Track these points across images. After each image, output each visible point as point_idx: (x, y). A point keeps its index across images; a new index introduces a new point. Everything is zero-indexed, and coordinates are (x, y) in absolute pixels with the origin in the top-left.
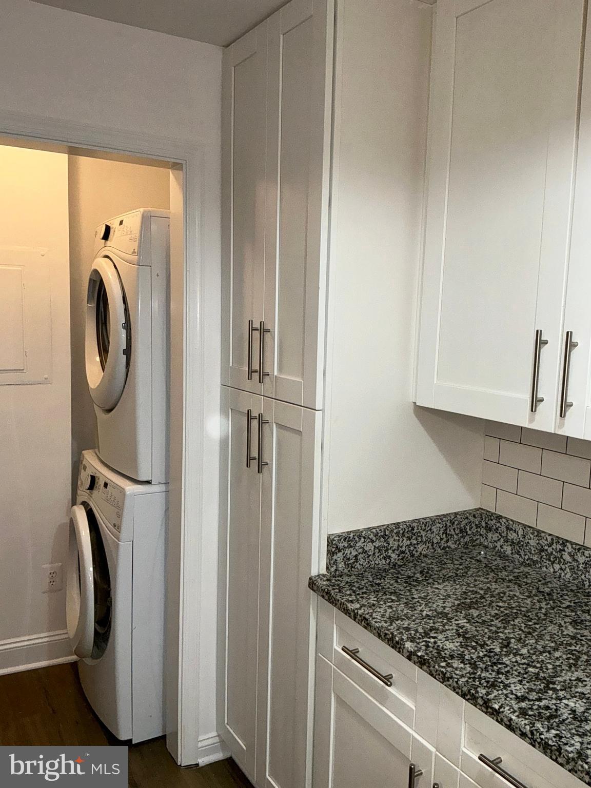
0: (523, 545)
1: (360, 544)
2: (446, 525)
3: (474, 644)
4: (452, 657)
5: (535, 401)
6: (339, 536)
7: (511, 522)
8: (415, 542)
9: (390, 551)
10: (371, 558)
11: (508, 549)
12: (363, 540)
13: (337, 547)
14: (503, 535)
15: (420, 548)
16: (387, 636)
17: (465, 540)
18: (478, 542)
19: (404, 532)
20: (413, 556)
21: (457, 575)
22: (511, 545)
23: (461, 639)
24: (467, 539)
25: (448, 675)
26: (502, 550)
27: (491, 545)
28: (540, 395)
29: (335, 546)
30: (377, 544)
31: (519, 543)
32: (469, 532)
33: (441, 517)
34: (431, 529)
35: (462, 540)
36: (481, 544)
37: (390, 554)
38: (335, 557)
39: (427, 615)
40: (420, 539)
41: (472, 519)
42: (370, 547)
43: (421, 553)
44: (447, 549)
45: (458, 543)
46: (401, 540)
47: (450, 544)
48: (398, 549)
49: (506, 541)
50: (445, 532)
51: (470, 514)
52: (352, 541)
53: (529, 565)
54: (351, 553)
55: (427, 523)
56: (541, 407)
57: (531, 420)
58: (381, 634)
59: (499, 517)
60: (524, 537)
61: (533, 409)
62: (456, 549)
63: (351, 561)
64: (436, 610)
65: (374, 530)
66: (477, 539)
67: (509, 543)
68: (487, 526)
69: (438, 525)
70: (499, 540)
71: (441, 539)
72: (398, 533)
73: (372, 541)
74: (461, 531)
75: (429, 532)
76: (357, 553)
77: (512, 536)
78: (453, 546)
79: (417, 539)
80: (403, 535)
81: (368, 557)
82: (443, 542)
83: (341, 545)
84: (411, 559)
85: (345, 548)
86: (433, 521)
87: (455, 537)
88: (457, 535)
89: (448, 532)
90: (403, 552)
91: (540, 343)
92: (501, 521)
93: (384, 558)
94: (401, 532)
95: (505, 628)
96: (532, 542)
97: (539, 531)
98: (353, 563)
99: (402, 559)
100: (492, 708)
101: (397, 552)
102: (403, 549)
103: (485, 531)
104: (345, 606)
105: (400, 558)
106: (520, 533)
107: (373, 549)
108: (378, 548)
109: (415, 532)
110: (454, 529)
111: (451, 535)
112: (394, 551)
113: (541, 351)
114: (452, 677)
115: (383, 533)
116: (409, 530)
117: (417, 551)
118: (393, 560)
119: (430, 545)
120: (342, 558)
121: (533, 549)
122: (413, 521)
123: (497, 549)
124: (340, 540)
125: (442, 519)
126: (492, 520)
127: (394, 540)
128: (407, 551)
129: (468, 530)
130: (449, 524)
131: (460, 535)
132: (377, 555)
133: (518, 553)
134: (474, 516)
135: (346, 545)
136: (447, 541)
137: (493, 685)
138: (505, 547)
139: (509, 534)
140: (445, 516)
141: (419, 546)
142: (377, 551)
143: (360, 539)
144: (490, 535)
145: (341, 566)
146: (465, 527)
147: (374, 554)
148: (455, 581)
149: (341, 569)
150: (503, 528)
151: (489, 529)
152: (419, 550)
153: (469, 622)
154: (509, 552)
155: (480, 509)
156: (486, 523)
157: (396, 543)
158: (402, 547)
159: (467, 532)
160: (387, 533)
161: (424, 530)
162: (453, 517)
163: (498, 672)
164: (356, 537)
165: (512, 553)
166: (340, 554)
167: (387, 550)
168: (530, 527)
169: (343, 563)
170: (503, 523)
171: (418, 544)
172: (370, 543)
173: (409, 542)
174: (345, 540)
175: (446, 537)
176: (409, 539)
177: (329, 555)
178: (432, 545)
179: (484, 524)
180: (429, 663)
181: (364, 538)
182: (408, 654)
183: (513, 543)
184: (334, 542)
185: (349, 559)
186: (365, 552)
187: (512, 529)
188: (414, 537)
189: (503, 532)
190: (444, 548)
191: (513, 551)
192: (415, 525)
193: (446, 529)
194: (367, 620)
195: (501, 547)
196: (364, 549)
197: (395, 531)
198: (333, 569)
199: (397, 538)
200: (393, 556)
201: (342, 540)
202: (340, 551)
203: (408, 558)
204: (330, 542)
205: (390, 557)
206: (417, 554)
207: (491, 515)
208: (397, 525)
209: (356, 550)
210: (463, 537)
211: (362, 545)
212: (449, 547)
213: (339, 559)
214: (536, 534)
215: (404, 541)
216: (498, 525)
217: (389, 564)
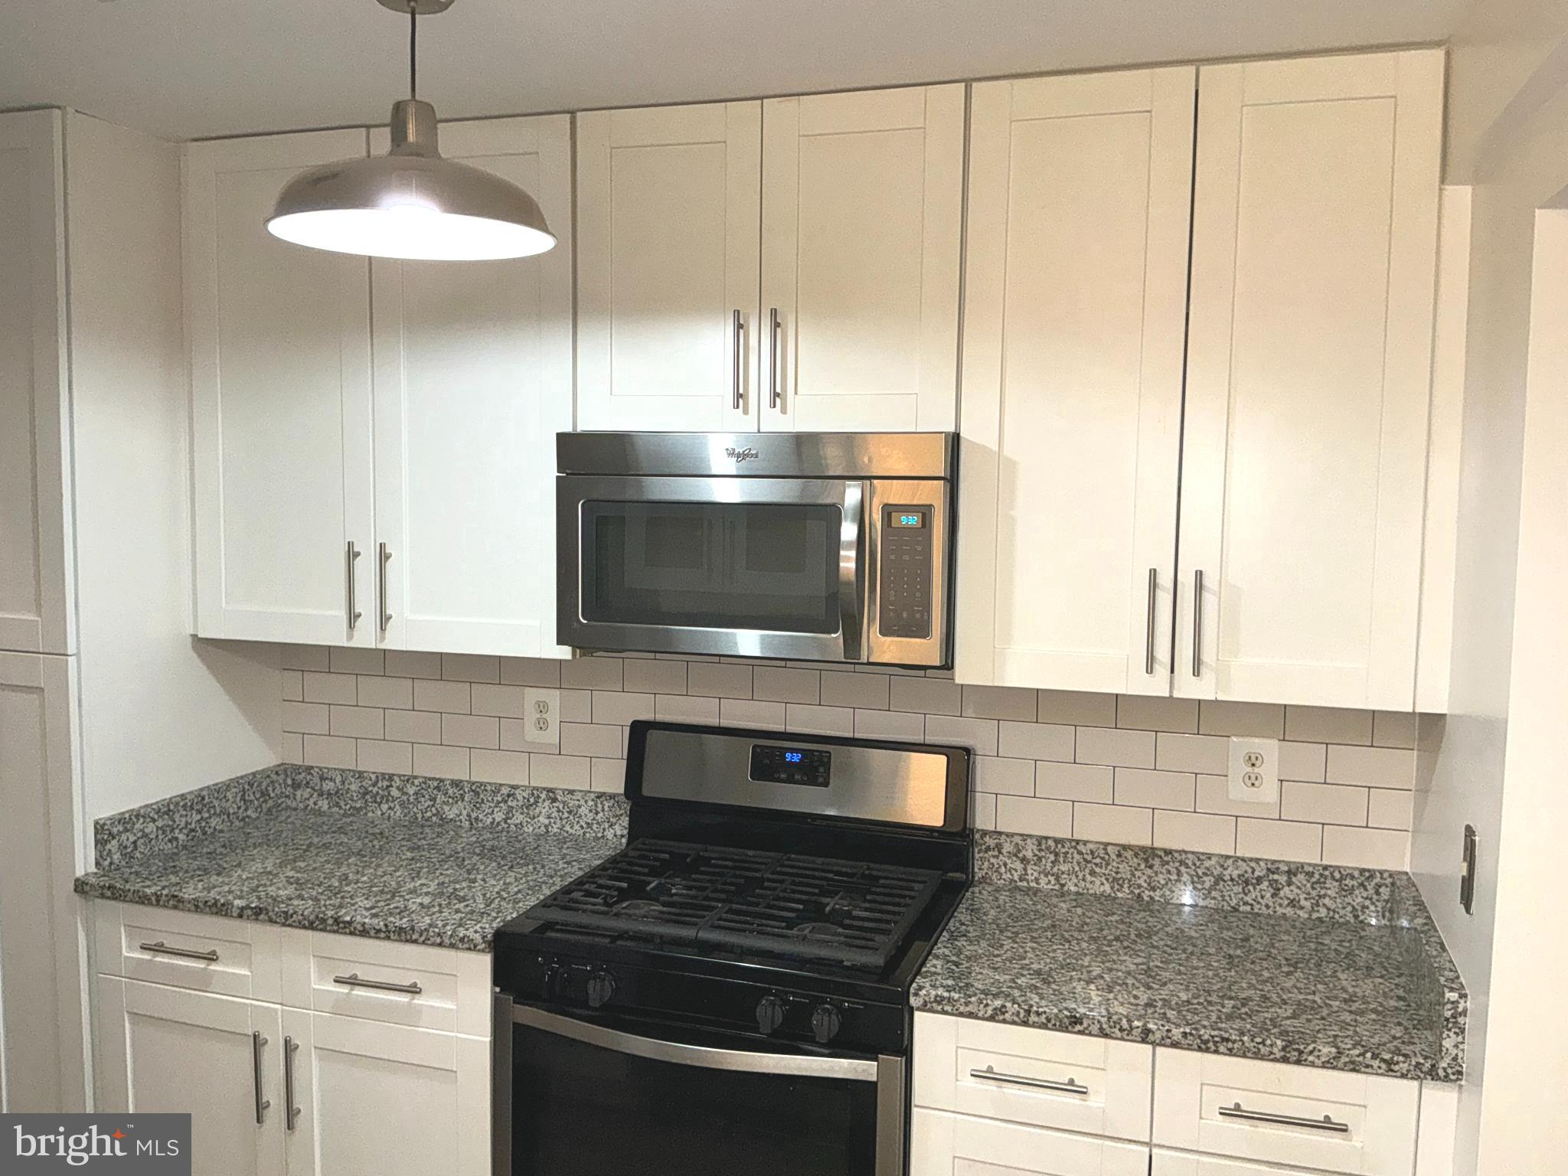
0: (342, 794)
1: (138, 826)
2: (244, 789)
3: (310, 886)
4: (291, 899)
5: (353, 617)
6: (111, 819)
7: (325, 770)
8: (206, 815)
9: (177, 831)
10: (153, 842)
11: (324, 805)
12: (142, 820)
13: (110, 833)
14: (316, 788)
15: (213, 822)
16: (209, 904)
17: (268, 805)
18: (284, 805)
19: (192, 804)
20: (205, 833)
21: (269, 840)
22: (327, 798)
23: (295, 886)
24: (270, 803)
25: (291, 912)
26: (317, 807)
27: (301, 806)
28: (357, 610)
29: (107, 832)
30: (160, 823)
31: (337, 792)
32: (272, 795)
33: (237, 780)
34: (225, 797)
35: (264, 805)
36: (288, 808)
37: (176, 835)
38: (108, 846)
39: (247, 878)
40: (212, 811)
41: (274, 777)
42: (151, 828)
43: (215, 829)
44: (247, 820)
45: (259, 810)
46: (189, 814)
47: (249, 813)
48: (186, 827)
49: (321, 794)
50: (243, 799)
51: (272, 771)
52: (128, 823)
53: (352, 815)
54: (128, 839)
55: (219, 790)
56: (359, 622)
57: (350, 637)
58: (200, 904)
59: (309, 769)
60: (343, 783)
61: (351, 626)
62: (258, 818)
63: (129, 850)
64: (256, 872)
65: (154, 807)
66: (283, 802)
67: (325, 796)
68: (293, 784)
69: (234, 790)
70: (311, 796)
71: (239, 808)
72: (184, 806)
73: (154, 820)
74: (263, 794)
75: (224, 800)
76: (135, 838)
77: (328, 786)
78: (254, 816)
79: (208, 811)
80: (192, 808)
81: (150, 842)
82: (241, 811)
83: (115, 830)
84: (204, 837)
85: (120, 833)
86: (228, 785)
87: (256, 802)
88: (257, 799)
89: (247, 798)
90: (193, 830)
91: (352, 555)
92: (312, 771)
93: (170, 841)
94: (189, 804)
95: (339, 868)
96: (353, 787)
97: (361, 773)
98: (132, 851)
99: (192, 839)
100: (344, 922)
101: (185, 831)
102: (193, 826)
103: (292, 790)
104: (141, 894)
105: (190, 837)
106: (338, 779)
107: (155, 830)
108: (161, 828)
109: (205, 802)
110: (254, 793)
111: (251, 801)
112: (181, 830)
113: (355, 562)
114: (295, 913)
115: (167, 809)
116: (199, 801)
117: (210, 827)
118: (181, 842)
119: (226, 816)
120: (117, 846)
121: (355, 794)
122: (202, 790)
123: (309, 808)
124: (114, 823)
125: (238, 782)
126: (300, 773)
127: (181, 816)
128: (198, 828)
129: (271, 792)
130: (247, 787)
131: (261, 800)
132: (160, 837)
133: (337, 805)
134: (277, 773)
135: (121, 829)
136: (246, 810)
137: (341, 906)
138: (320, 803)
139: (324, 785)
140: (242, 777)
141: (212, 820)
142: (160, 832)
143: (138, 819)
144: (299, 793)
145: (116, 857)
146: (266, 788)
147: (157, 836)
148: (268, 845)
149: (117, 862)
150: (316, 780)
151: (296, 786)
152: (213, 825)
153: (298, 872)
154: (325, 807)
155: (283, 764)
156: (293, 780)
157: (184, 820)
158: (190, 824)
159: (269, 795)
160: (172, 807)
161: (217, 798)
162: (251, 778)
163: (342, 897)
164: (133, 817)
165: (329, 808)
166: (114, 842)
167: (172, 831)
168: (349, 770)
169: (119, 854)
170: (315, 774)
171: (210, 817)
172: (151, 824)
173: (199, 817)
174: (119, 823)
175: (245, 804)
176: (199, 812)
177: (99, 845)
178: (228, 817)
179: (289, 782)
180: (266, 909)
181: (143, 817)
182: (238, 911)
183: (329, 794)
184: (106, 827)
185: (126, 847)
186: (145, 835)
187: (327, 778)
188: (205, 810)
189: (316, 784)
190: (243, 819)
191: (331, 804)
192: (205, 793)
193: (244, 795)
194: (177, 896)
195: (315, 804)
196: (144, 832)
197: (181, 804)
198: (106, 863)
199: (184, 813)
200: (181, 837)
201: (116, 823)
202: (114, 838)
203: (199, 837)
204: (99, 827)
205: (176, 839)
206: (210, 831)
207: (297, 769)
208: (183, 796)
209: (135, 835)
210: (265, 801)
211: (141, 827)
212: (248, 817)
213: (112, 849)
214: (357, 776)
215: (194, 815)
216: (309, 777)
217: (177, 847)
